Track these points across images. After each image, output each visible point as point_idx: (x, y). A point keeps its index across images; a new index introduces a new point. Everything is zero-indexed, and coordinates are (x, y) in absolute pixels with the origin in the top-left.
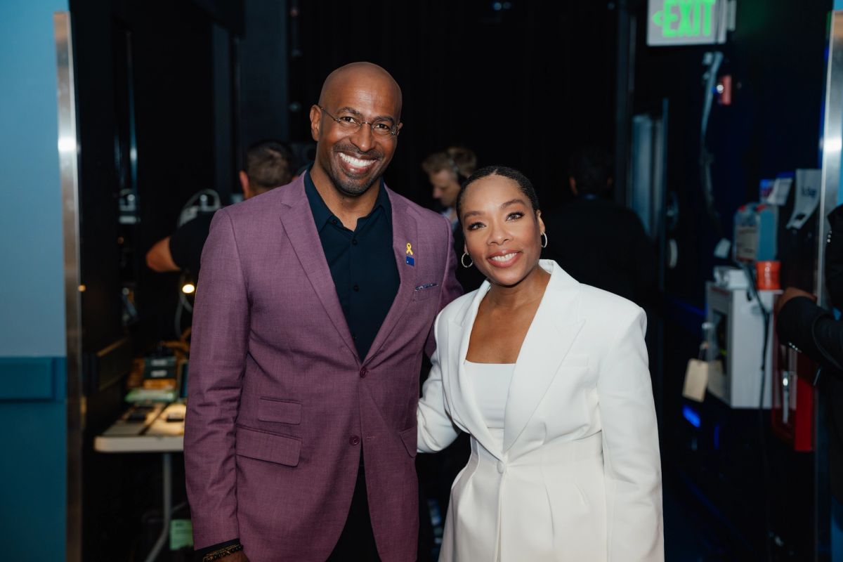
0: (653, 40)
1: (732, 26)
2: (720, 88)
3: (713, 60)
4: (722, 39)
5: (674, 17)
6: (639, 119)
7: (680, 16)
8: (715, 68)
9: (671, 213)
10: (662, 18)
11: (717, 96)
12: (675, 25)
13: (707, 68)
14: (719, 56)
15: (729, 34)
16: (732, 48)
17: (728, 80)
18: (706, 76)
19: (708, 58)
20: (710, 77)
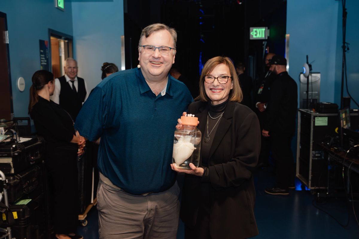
0: (251, 38)
1: (269, 35)
2: (267, 49)
3: (265, 43)
4: (267, 38)
5: (256, 33)
6: (250, 56)
7: (257, 33)
8: (265, 45)
9: (257, 79)
10: (253, 33)
11: (266, 51)
12: (256, 35)
13: (263, 45)
14: (266, 42)
15: (268, 37)
16: (269, 40)
17: (268, 48)
18: (263, 47)
19: (264, 43)
20: (264, 47)
